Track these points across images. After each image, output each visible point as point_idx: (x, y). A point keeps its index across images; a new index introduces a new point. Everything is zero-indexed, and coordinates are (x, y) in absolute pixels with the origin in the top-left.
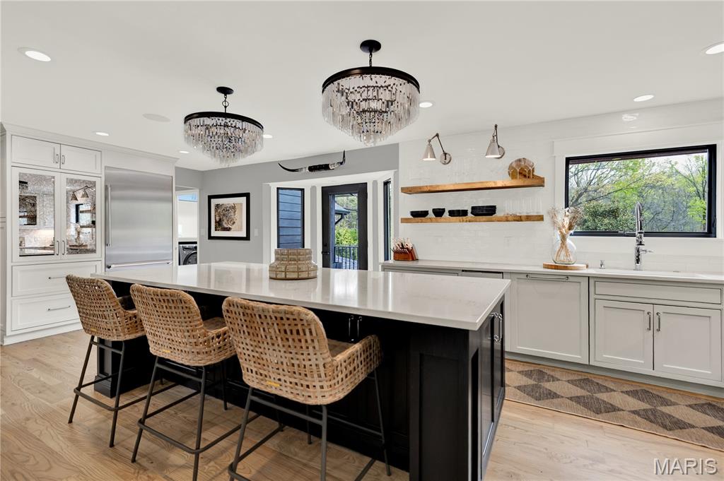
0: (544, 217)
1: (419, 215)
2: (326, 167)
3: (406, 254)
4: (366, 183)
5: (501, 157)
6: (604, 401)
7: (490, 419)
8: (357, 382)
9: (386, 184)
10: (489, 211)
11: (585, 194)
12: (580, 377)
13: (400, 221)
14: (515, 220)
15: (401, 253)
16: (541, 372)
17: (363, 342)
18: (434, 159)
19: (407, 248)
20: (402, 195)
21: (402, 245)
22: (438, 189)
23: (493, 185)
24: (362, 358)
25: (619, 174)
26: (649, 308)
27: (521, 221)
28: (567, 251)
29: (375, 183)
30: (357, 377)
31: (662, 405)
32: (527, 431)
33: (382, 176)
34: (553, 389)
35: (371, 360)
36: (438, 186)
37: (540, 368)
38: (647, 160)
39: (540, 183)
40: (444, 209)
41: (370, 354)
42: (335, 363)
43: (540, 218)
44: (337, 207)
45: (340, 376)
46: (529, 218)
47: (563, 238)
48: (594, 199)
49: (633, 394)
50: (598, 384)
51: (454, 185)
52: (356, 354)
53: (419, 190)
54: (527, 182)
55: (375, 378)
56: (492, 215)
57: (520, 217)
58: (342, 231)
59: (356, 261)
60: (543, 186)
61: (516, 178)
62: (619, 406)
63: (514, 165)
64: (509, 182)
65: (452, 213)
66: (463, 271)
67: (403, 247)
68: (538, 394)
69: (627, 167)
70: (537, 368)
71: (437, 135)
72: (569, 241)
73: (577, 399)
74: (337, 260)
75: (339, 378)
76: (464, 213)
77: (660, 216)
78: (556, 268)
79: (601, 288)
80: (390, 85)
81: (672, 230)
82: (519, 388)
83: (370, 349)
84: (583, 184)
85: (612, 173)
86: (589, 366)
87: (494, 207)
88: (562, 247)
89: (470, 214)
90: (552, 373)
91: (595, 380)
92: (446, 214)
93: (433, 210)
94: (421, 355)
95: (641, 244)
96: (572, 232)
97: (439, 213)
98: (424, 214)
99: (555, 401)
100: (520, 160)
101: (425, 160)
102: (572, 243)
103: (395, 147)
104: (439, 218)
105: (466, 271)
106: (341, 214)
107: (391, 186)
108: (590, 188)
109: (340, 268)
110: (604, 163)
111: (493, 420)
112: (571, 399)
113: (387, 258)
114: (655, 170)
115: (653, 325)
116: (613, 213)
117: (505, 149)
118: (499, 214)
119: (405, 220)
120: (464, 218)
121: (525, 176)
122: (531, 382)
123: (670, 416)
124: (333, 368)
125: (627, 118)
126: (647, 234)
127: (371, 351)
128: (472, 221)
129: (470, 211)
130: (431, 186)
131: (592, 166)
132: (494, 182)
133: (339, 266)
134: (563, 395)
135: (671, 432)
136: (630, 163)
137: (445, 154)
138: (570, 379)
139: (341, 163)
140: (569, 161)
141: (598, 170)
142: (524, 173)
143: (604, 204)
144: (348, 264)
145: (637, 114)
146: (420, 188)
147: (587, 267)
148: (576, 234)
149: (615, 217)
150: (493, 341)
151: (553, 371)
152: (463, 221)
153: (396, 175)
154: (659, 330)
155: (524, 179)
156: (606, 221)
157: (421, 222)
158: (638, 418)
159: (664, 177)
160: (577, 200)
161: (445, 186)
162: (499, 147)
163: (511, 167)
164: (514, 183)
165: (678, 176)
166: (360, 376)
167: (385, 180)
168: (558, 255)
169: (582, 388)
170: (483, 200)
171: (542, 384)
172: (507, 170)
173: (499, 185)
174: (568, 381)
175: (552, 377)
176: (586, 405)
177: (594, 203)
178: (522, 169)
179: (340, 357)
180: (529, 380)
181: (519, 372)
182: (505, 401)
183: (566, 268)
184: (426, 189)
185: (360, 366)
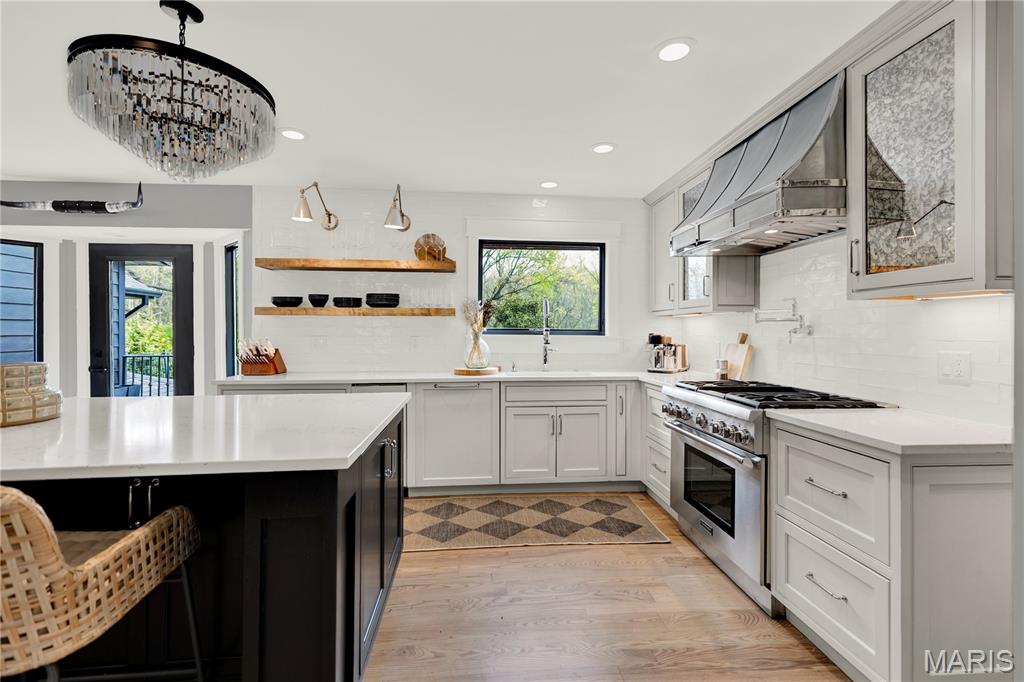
0: (456, 311)
1: (285, 303)
2: (98, 207)
3: (265, 364)
4: (191, 246)
5: (406, 229)
6: (511, 522)
7: (378, 585)
8: (138, 597)
9: (230, 250)
10: (390, 301)
11: (507, 285)
12: (491, 501)
13: (253, 312)
14: (422, 314)
15: (255, 362)
16: (450, 506)
17: (153, 523)
18: (310, 220)
19: (267, 356)
20: (257, 271)
21: (257, 349)
22: (316, 265)
23: (396, 267)
24: (151, 552)
25: (538, 264)
26: (552, 411)
27: (430, 315)
28: (479, 353)
29: (209, 247)
30: (136, 588)
31: (562, 512)
32: (428, 586)
33: (223, 236)
34: (462, 524)
35: (172, 550)
36: (318, 261)
37: (447, 501)
38: (561, 253)
39: (450, 267)
40: (327, 296)
41: (171, 541)
42: (79, 577)
43: (452, 312)
44: (130, 283)
45: (94, 596)
46: (438, 312)
47: (476, 337)
48: (515, 292)
49: (538, 507)
50: (507, 504)
51: (341, 261)
52: (134, 548)
53: (286, 265)
54: (436, 265)
55: (184, 580)
56: (395, 306)
57: (429, 310)
58: (146, 328)
59: (171, 381)
60: (453, 271)
61: (424, 259)
62: (525, 524)
63: (422, 242)
64: (415, 263)
65: (339, 302)
66: (353, 385)
67: (259, 354)
68: (444, 533)
69: (544, 258)
70: (446, 500)
71: (316, 185)
72: (481, 340)
73: (486, 529)
74: (129, 381)
75: (92, 602)
76: (356, 303)
77: (572, 314)
78: (469, 373)
79: (513, 394)
80: (217, 87)
81: (581, 328)
82: (422, 533)
83: (170, 531)
84: (505, 273)
85: (532, 263)
86: (501, 486)
87: (397, 296)
88: (474, 348)
89: (364, 305)
90: (462, 504)
91: (505, 501)
92: (330, 303)
93: (310, 296)
94: (264, 523)
95: (547, 343)
96: (485, 329)
97: (319, 301)
98: (294, 302)
99: (463, 536)
100: (428, 236)
101: (294, 218)
102: (485, 344)
103: (246, 191)
104: (318, 308)
105: (358, 385)
106: (143, 297)
107: (238, 254)
108: (511, 279)
109: (136, 394)
110: (525, 251)
111: (382, 586)
112: (479, 530)
113: (231, 372)
114: (568, 264)
115: (556, 429)
116: (532, 308)
117: (412, 220)
118: (403, 305)
119: (261, 311)
120: (356, 309)
121: (435, 257)
122: (437, 520)
123: (566, 521)
124: (73, 587)
125: (536, 203)
126: (553, 332)
127: (172, 535)
128: (367, 315)
129: (364, 300)
130: (305, 260)
131: (513, 253)
132: (397, 262)
133: (135, 391)
134: (471, 527)
135: (566, 539)
136: (547, 253)
137: (329, 215)
138: (480, 505)
139: (134, 205)
140: (483, 244)
141: (519, 258)
142: (433, 253)
143: (524, 298)
144: (155, 387)
145: (545, 201)
146: (288, 261)
147: (500, 370)
148: (489, 332)
149: (534, 313)
150: (383, 478)
151: (464, 500)
152: (354, 314)
153: (247, 237)
154: (560, 433)
155: (433, 261)
156: (526, 317)
157: (291, 314)
158: (541, 532)
159: (574, 272)
160: (499, 292)
161: (327, 261)
162: (403, 215)
163: (417, 244)
164: (421, 265)
165: (586, 273)
166: (147, 585)
167: (229, 242)
168: (471, 358)
169: (492, 513)
170: (382, 285)
171: (449, 520)
172: (414, 248)
173: (403, 267)
174: (478, 509)
175: (462, 508)
176: (495, 533)
177: (514, 296)
178: (430, 248)
179: (94, 562)
180: (436, 518)
181: (425, 511)
182: (403, 555)
183: (478, 373)
184: (298, 264)
185: (145, 568)
